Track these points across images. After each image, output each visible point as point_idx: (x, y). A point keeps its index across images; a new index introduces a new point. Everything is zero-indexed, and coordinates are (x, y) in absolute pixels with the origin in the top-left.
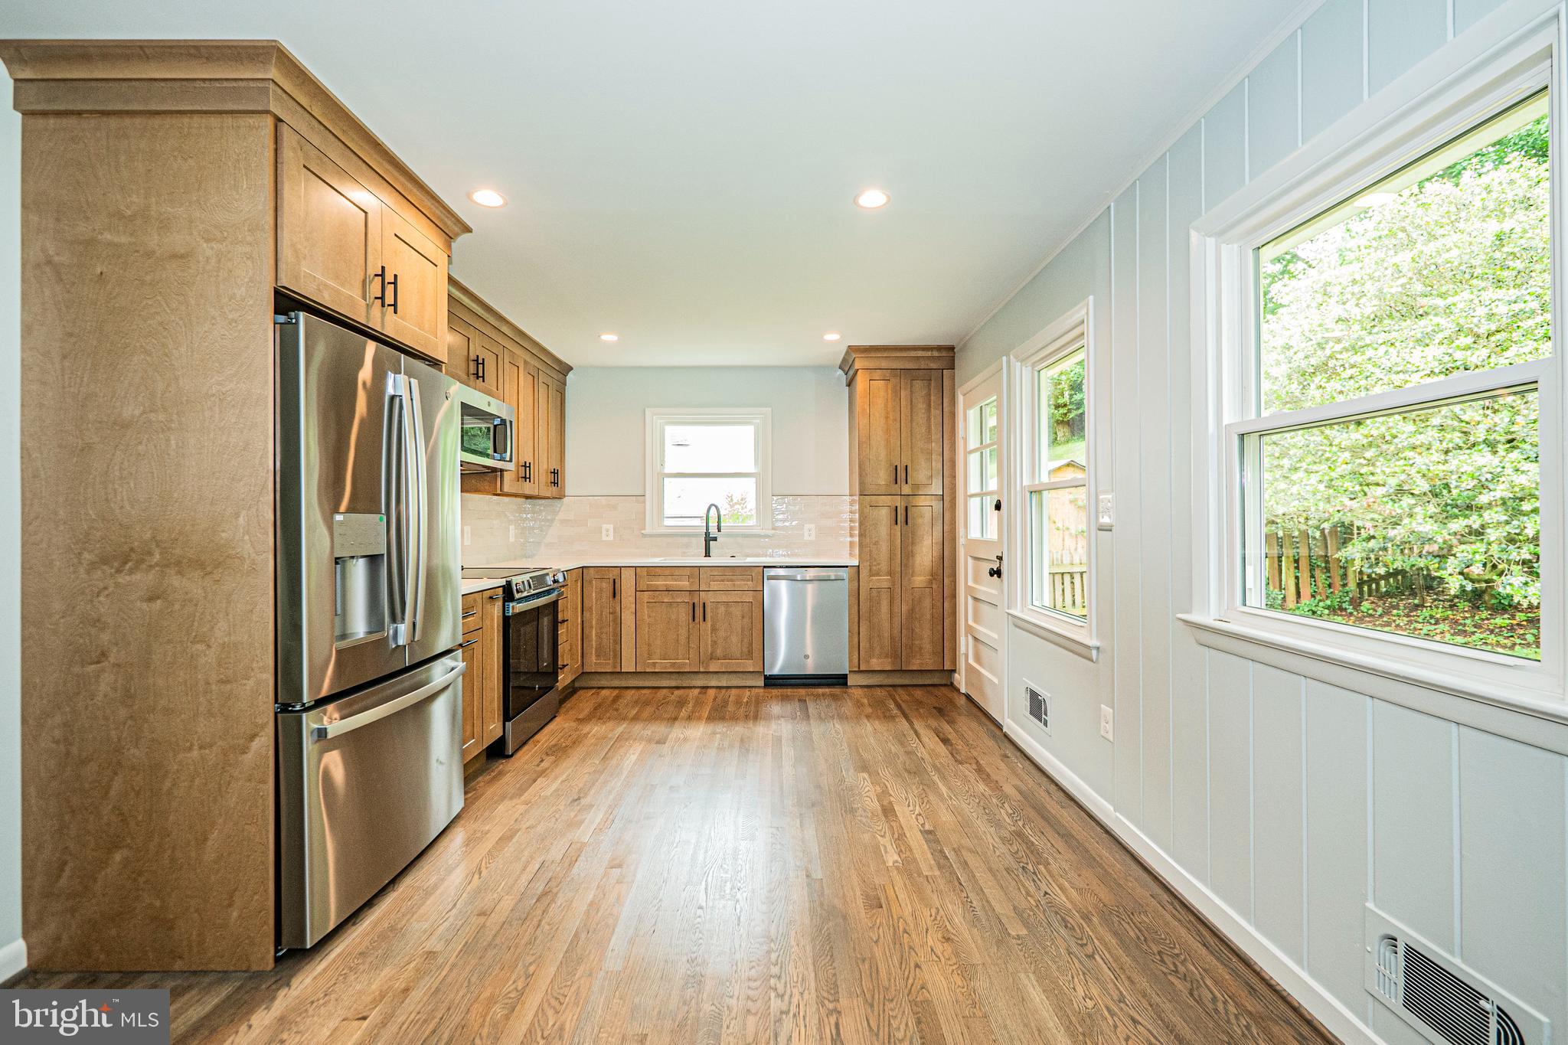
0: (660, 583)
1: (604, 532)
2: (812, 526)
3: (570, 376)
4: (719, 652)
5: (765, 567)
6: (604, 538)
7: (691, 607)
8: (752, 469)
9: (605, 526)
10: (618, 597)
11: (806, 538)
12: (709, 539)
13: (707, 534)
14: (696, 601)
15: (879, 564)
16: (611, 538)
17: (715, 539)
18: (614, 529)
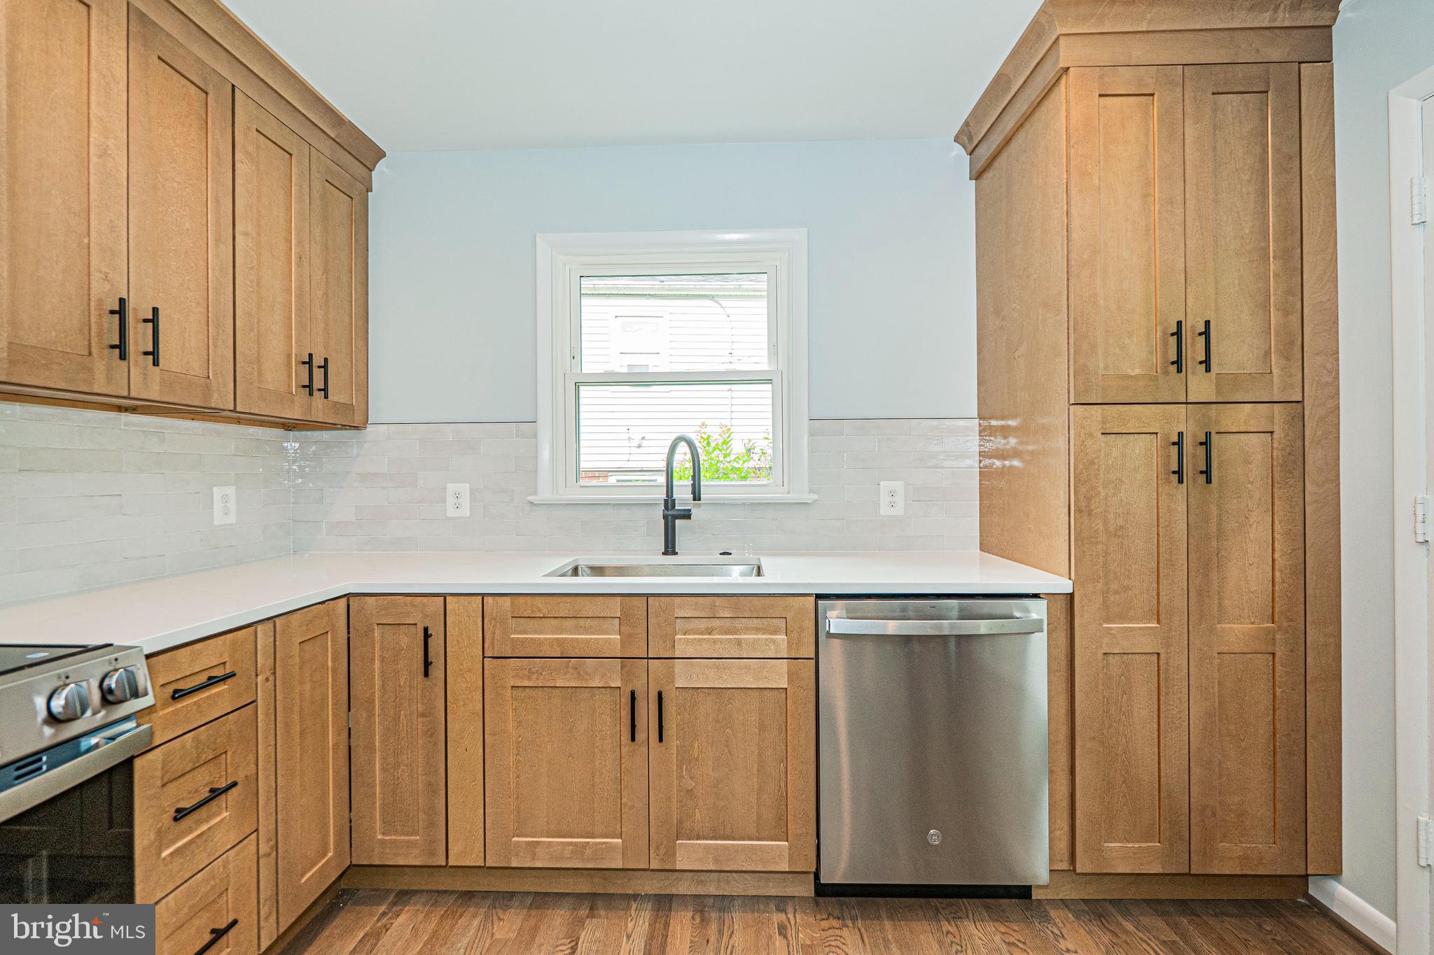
0: (545, 636)
1: (450, 500)
2: (899, 486)
3: (381, 166)
4: (699, 817)
5: (819, 597)
6: (451, 512)
7: (626, 699)
8: (762, 363)
9: (452, 488)
10: (437, 672)
11: (885, 510)
12: (673, 515)
13: (669, 503)
14: (639, 686)
15: (1127, 588)
16: (465, 511)
17: (686, 515)
18: (472, 492)
